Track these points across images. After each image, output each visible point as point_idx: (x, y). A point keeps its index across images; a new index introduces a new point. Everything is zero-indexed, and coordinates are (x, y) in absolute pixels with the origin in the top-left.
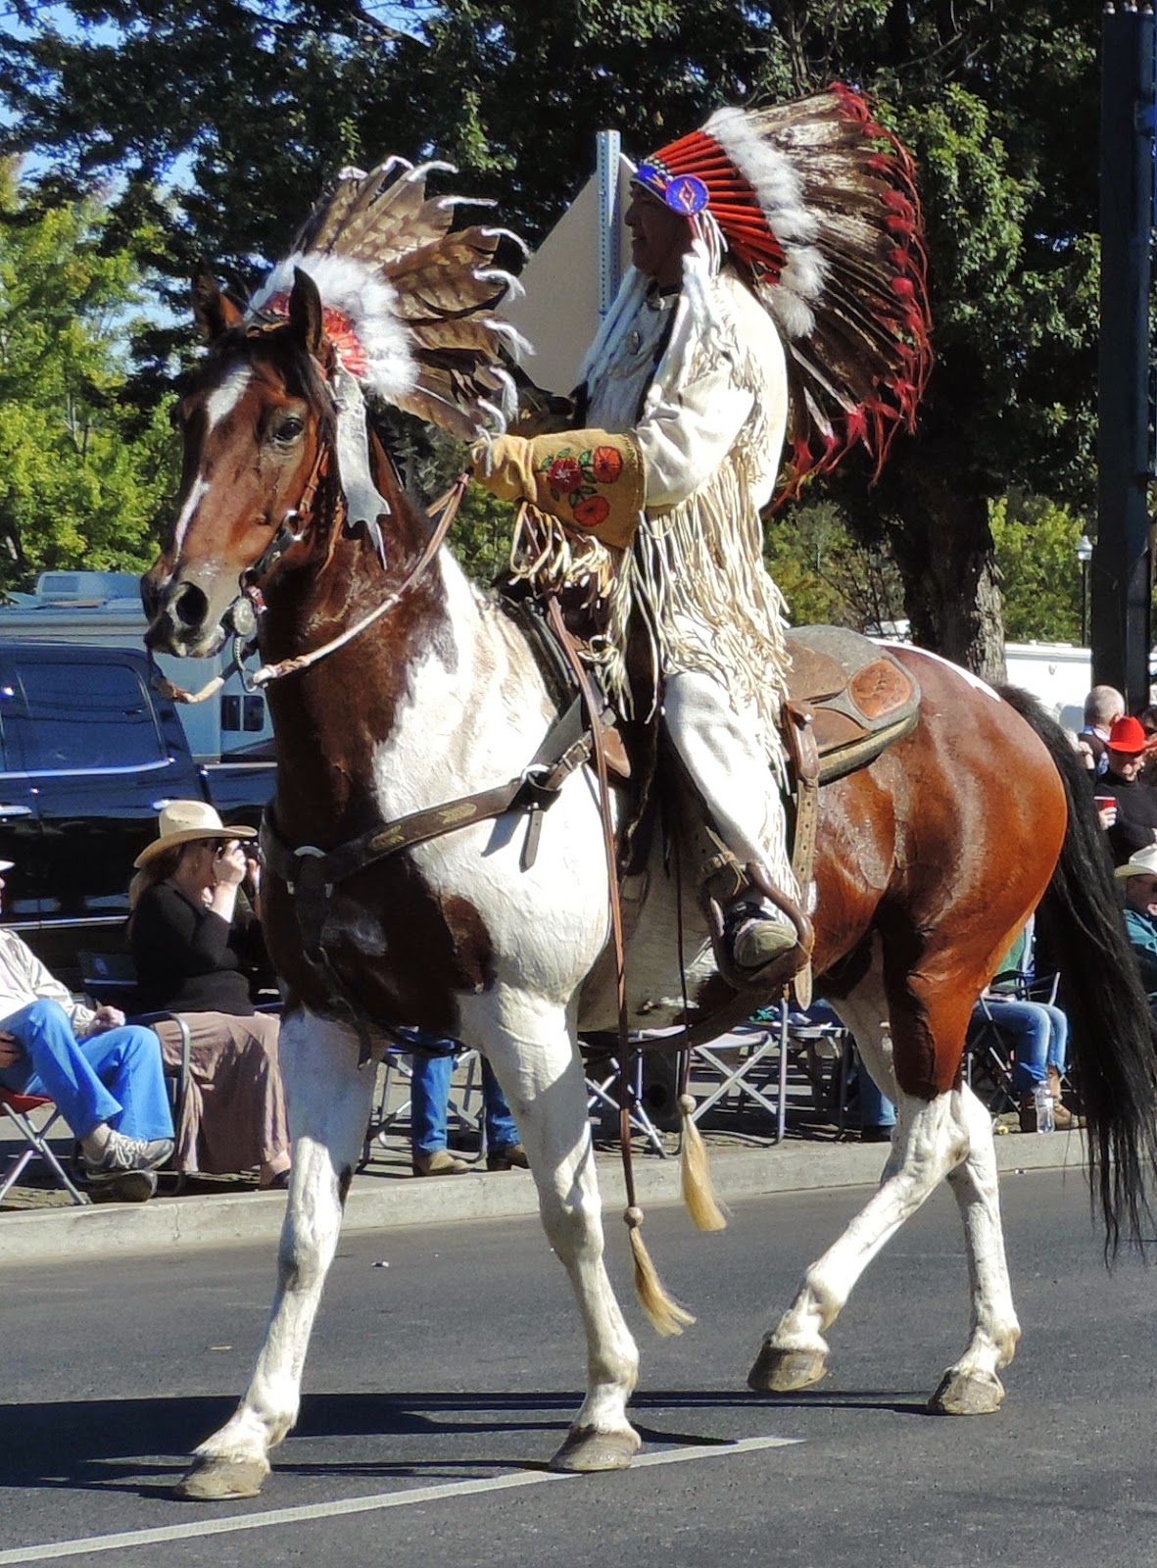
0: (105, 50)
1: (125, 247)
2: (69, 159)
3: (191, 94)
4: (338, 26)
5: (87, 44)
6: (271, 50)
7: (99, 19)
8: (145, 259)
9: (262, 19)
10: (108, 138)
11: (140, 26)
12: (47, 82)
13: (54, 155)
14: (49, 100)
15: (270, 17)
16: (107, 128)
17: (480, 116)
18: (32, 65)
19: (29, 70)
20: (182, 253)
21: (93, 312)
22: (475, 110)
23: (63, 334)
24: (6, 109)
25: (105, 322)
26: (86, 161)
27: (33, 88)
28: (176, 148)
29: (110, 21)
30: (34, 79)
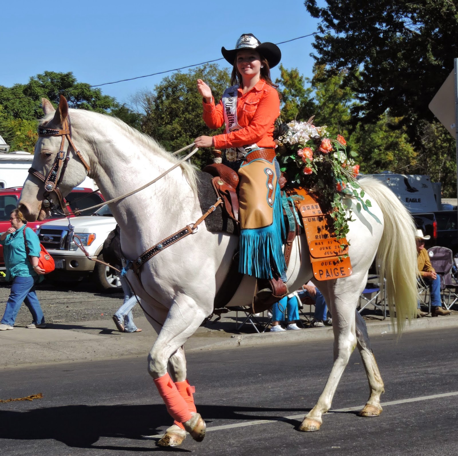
0: (342, 38)
1: (348, 86)
2: (334, 65)
3: (363, 49)
4: (398, 30)
5: (338, 37)
6: (382, 37)
7: (341, 32)
8: (353, 89)
9: (379, 29)
10: (343, 60)
11: (350, 33)
12: (328, 47)
13: (330, 65)
14: (329, 52)
15: (382, 29)
16: (343, 58)
17: (432, 51)
18: (324, 43)
19: (324, 44)
20: (362, 88)
21: (343, 101)
22: (430, 49)
23: (337, 107)
24: (319, 54)
25: (346, 104)
26: (338, 66)
27: (325, 49)
28: (360, 62)
29: (343, 32)
30: (325, 46)
